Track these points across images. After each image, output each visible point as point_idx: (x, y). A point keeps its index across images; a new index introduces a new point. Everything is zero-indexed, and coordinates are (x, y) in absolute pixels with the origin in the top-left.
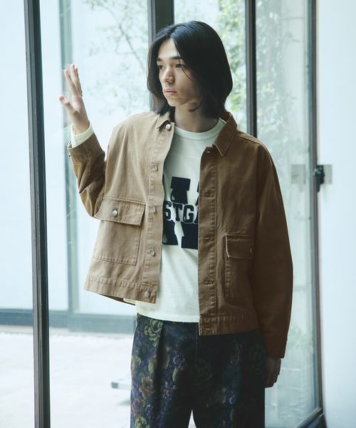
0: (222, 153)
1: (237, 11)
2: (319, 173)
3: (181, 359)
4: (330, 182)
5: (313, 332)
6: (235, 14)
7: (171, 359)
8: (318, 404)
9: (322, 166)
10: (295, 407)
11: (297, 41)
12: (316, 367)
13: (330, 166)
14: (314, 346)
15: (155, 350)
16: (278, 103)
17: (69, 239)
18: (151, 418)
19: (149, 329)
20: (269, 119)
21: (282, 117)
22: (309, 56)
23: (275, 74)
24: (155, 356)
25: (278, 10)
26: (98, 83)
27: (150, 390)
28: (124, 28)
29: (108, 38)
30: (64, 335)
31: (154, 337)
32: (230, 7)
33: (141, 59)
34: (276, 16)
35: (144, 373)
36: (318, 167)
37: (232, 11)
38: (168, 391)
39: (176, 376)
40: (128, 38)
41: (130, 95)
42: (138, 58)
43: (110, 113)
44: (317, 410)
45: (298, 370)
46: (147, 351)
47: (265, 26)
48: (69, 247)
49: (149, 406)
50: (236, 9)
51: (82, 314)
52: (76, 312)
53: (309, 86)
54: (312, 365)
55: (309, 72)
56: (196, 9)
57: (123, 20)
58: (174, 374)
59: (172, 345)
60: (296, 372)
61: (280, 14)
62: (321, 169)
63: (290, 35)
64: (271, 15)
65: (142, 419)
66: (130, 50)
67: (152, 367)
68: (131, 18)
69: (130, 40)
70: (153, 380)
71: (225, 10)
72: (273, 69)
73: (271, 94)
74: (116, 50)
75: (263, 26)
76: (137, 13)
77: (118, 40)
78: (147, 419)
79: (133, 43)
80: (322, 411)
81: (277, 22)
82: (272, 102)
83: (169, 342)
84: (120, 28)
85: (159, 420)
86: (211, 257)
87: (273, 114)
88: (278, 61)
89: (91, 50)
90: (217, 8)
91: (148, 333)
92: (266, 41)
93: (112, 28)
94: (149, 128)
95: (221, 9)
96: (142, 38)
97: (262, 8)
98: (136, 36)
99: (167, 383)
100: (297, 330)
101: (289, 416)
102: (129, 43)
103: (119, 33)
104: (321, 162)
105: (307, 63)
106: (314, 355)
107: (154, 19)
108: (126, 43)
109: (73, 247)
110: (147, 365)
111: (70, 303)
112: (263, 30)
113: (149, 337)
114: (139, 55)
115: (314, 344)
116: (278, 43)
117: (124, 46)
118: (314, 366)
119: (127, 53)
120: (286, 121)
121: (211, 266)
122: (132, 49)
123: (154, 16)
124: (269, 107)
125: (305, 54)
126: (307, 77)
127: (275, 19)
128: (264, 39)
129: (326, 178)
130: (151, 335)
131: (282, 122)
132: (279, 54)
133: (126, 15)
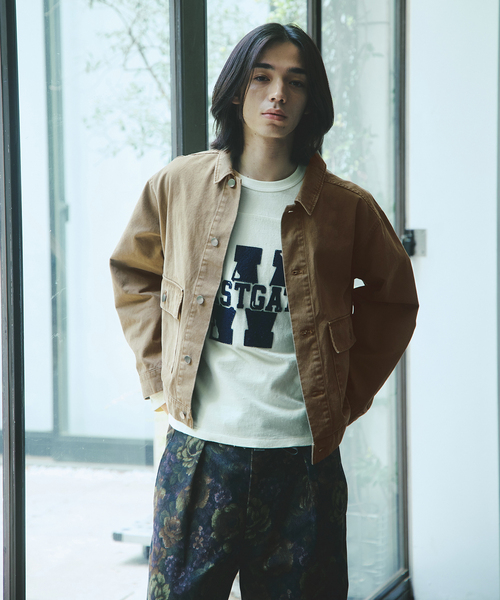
0: (310, 210)
1: (295, 13)
2: (408, 240)
3: (227, 497)
4: (424, 253)
5: (397, 463)
6: (293, 15)
7: (212, 496)
8: (402, 563)
9: (412, 232)
10: (370, 567)
11: (379, 55)
12: (401, 512)
13: (423, 231)
14: (398, 484)
15: (189, 480)
16: (351, 142)
17: (54, 330)
18: (173, 575)
19: (184, 452)
20: (339, 165)
21: (357, 163)
22: (395, 77)
23: (348, 102)
24: (187, 489)
25: (352, 10)
26: (98, 111)
27: (175, 537)
28: (135, 33)
29: (113, 48)
30: (47, 467)
31: (189, 462)
32: (285, 6)
33: (160, 78)
34: (350, 20)
35: (169, 511)
36: (406, 232)
37: (288, 12)
38: (202, 540)
39: (217, 520)
40: (141, 49)
41: (143, 129)
42: (155, 77)
43: (114, 154)
44: (402, 572)
45: (375, 516)
46: (177, 481)
47: (335, 34)
48: (55, 342)
49: (172, 557)
50: (294, 9)
51: (72, 438)
52: (63, 433)
53: (395, 119)
54: (395, 509)
55: (395, 100)
56: (237, 9)
57: (134, 22)
58: (214, 517)
59: (215, 475)
60: (372, 518)
61: (355, 17)
62: (410, 235)
63: (369, 47)
64: (343, 18)
65: (160, 575)
66: (143, 66)
67: (182, 503)
68: (145, 20)
69: (144, 51)
70: (182, 522)
71: (278, 10)
72: (345, 95)
73: (342, 129)
74: (124, 65)
75: (331, 34)
76: (154, 13)
77: (126, 51)
78: (166, 576)
79: (147, 55)
80: (407, 574)
81: (351, 28)
82: (344, 140)
83: (210, 471)
84: (130, 33)
85: (183, 579)
86: (315, 357)
87: (344, 158)
88: (352, 84)
89: (88, 64)
90: (267, 8)
91: (182, 456)
92: (335, 56)
93: (118, 34)
94: (204, 181)
95: (273, 8)
96: (160, 48)
97: (331, 9)
98: (152, 46)
99: (201, 528)
100: (374, 461)
101: (362, 580)
102: (143, 55)
103: (128, 41)
104: (411, 225)
105: (392, 86)
106: (398, 496)
107: (179, 20)
108: (138, 55)
109: (60, 342)
110: (175, 500)
111: (56, 420)
112: (331, 40)
113: (182, 461)
114: (157, 71)
115: (398, 479)
116: (352, 58)
117: (135, 60)
118: (398, 511)
119: (139, 70)
120: (362, 167)
121: (317, 369)
122: (147, 63)
123: (179, 16)
124: (339, 148)
125: (390, 73)
126: (393, 106)
127: (349, 24)
128: (333, 52)
129: (418, 248)
130: (186, 459)
131: (356, 169)
132: (353, 73)
133: (138, 15)
